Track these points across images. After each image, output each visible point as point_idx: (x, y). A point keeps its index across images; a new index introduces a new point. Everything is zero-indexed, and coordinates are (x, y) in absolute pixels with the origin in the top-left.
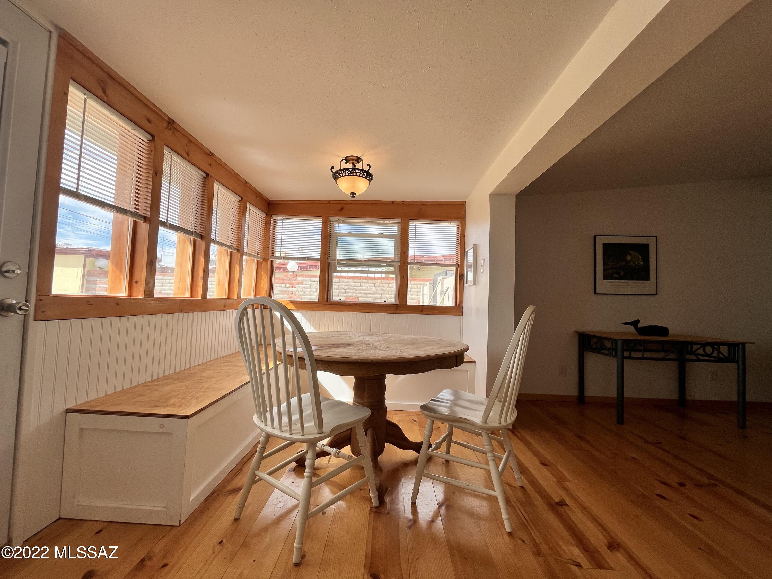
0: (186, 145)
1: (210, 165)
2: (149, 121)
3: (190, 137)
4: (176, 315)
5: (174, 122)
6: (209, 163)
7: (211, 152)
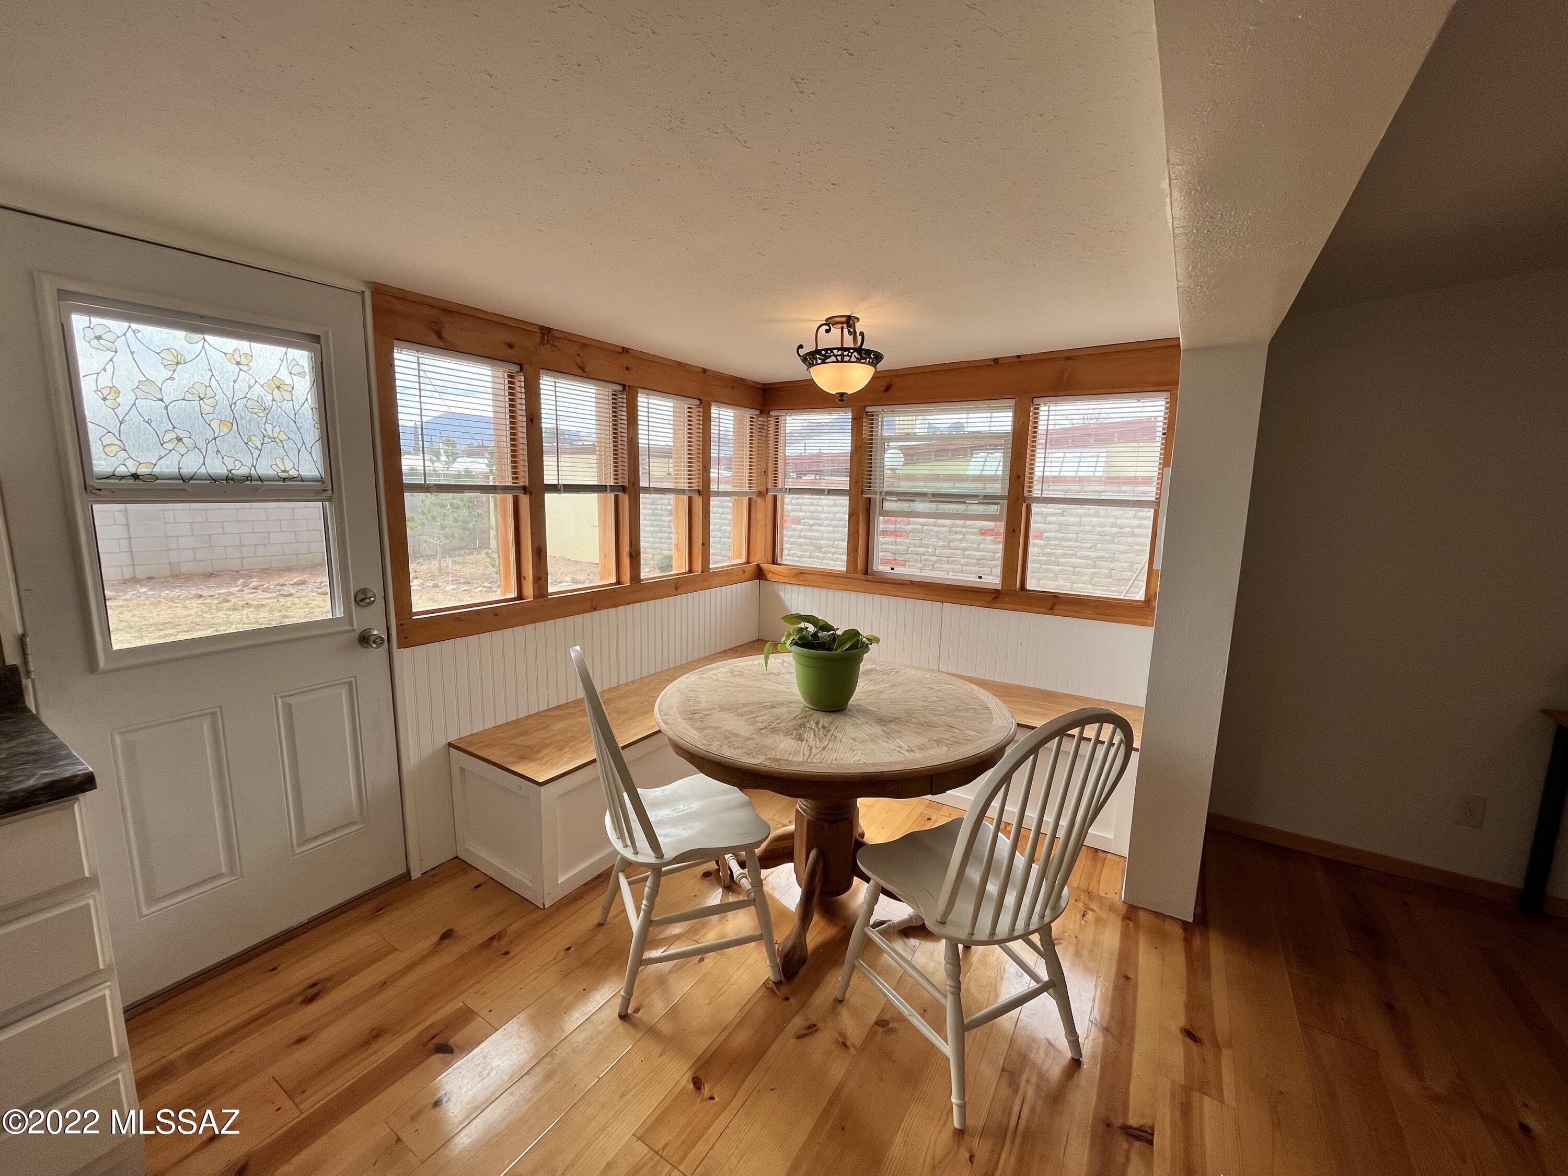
0: (578, 355)
1: (627, 369)
2: (511, 346)
3: (581, 341)
4: (587, 616)
5: (550, 330)
6: (625, 366)
7: (624, 348)
